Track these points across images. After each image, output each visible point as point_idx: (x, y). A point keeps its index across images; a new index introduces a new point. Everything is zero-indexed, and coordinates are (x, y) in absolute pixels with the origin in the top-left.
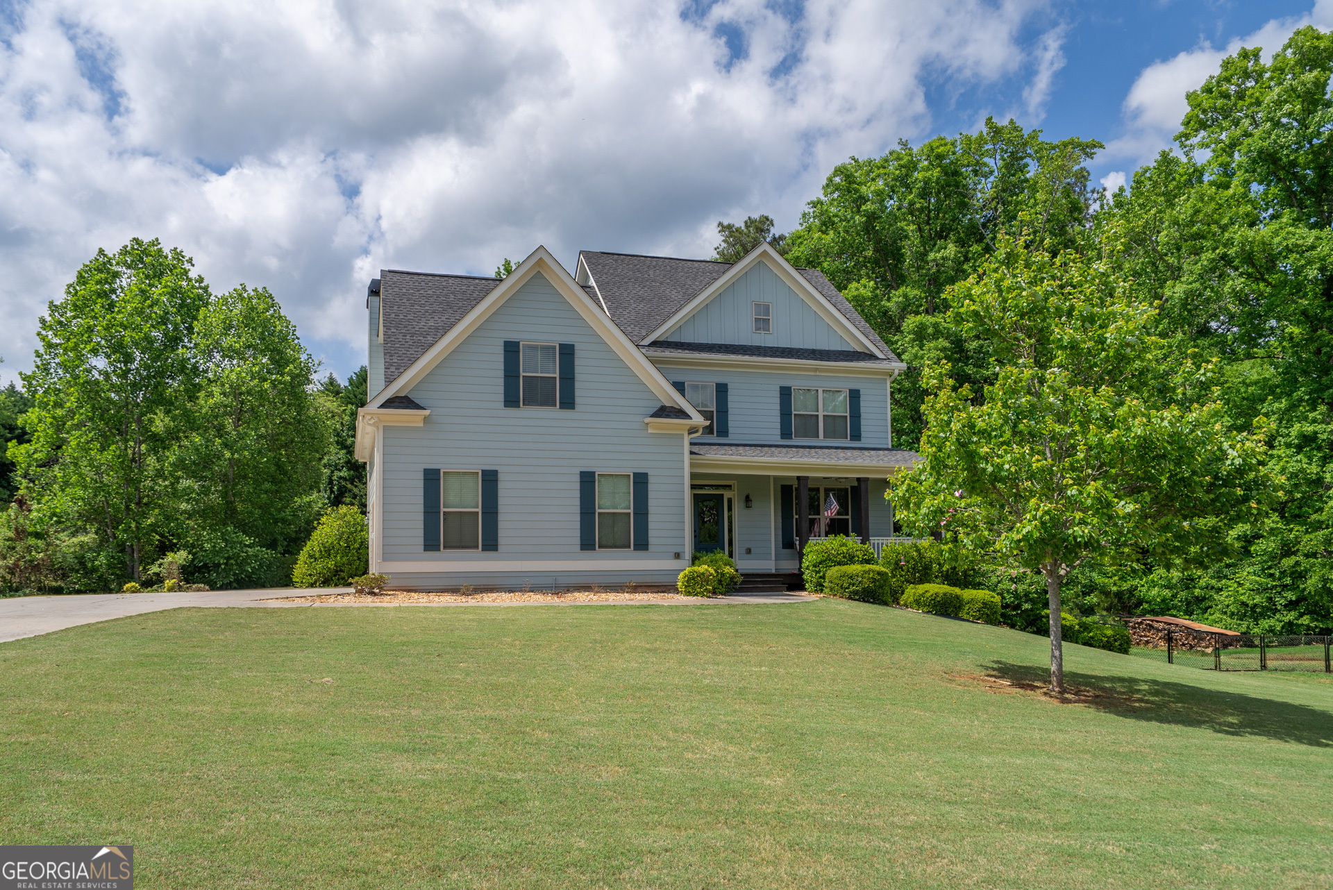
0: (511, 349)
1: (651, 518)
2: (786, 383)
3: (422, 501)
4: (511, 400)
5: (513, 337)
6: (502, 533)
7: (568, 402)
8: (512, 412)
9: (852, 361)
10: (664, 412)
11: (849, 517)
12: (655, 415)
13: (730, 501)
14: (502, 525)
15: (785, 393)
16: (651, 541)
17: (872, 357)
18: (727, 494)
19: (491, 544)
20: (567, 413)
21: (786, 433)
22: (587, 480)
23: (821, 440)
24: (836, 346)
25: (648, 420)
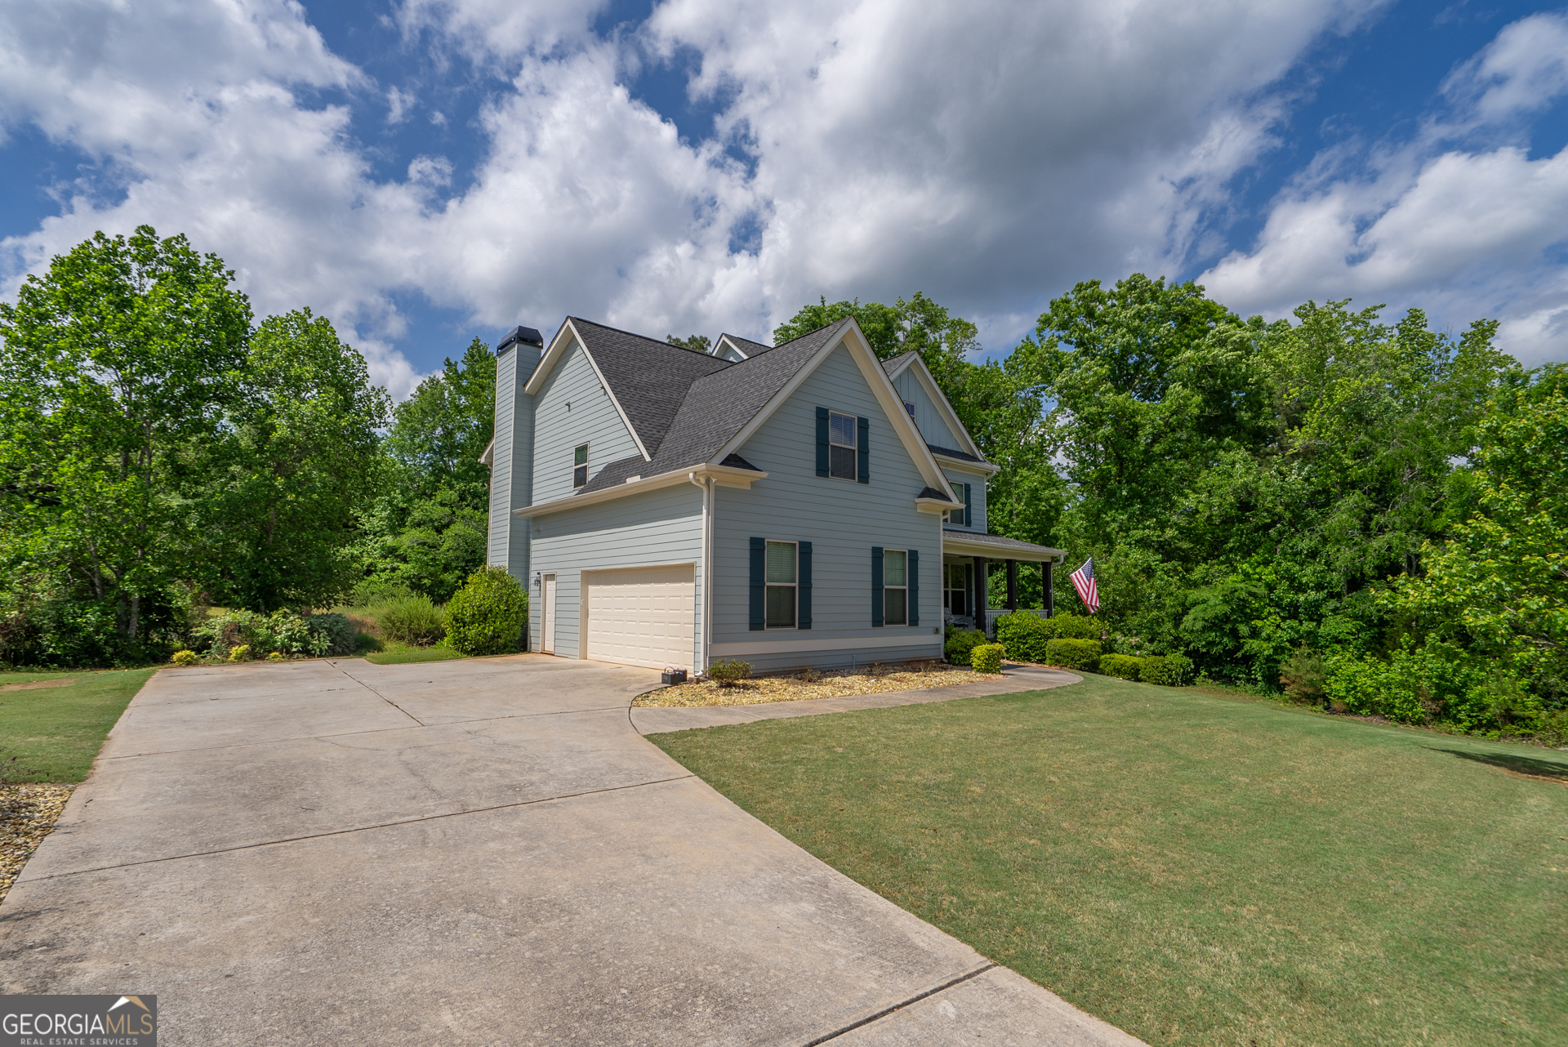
0: (822, 415)
1: (920, 595)
3: (747, 574)
4: (822, 471)
5: (824, 404)
6: (815, 610)
7: (864, 478)
8: (822, 481)
10: (928, 493)
12: (922, 495)
14: (815, 601)
16: (919, 616)
17: (974, 458)
19: (806, 624)
20: (862, 487)
22: (877, 554)
25: (917, 500)
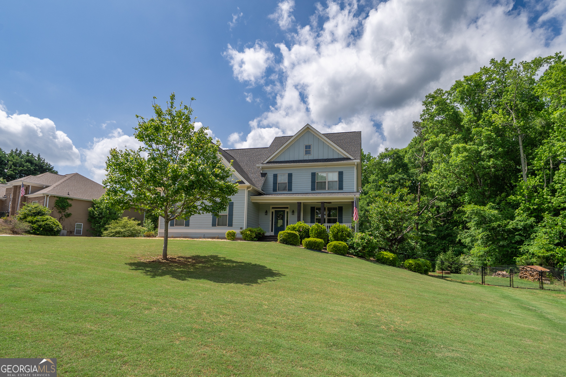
1: (234, 216)
2: (314, 171)
6: (190, 221)
9: (338, 161)
11: (337, 218)
13: (287, 212)
14: (191, 219)
15: (314, 175)
16: (233, 224)
17: (350, 159)
18: (286, 210)
19: (187, 225)
21: (313, 189)
23: (327, 191)
24: (336, 157)
